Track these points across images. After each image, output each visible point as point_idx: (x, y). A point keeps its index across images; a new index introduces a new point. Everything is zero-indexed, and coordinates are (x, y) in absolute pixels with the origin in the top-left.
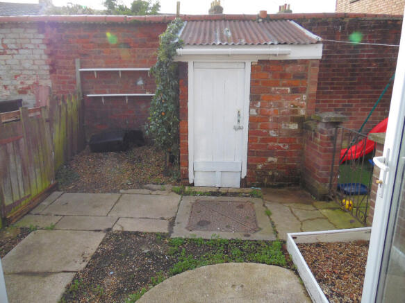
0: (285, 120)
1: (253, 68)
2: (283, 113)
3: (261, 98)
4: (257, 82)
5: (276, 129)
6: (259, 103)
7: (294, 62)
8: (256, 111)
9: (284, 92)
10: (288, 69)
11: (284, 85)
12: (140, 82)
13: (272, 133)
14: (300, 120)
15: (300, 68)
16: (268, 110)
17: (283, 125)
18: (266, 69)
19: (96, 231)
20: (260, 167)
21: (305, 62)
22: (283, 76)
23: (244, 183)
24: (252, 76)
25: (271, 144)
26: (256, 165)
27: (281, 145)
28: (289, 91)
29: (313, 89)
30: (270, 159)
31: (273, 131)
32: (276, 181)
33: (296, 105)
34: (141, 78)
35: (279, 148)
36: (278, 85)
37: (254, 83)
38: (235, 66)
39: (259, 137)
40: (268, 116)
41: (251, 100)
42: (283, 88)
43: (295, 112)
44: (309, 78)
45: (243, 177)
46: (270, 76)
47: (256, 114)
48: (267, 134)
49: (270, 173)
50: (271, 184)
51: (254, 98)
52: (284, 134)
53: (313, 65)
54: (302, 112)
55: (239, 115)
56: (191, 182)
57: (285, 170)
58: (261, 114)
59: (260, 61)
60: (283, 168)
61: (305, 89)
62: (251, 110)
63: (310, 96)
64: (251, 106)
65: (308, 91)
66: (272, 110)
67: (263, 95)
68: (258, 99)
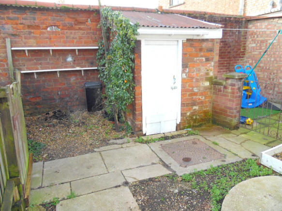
0: (202, 79)
1: (183, 44)
2: (201, 76)
3: (188, 66)
4: (186, 54)
6: (187, 69)
7: (207, 40)
8: (186, 75)
9: (201, 61)
10: (204, 45)
11: (202, 56)
12: (70, 59)
13: (195, 90)
14: (210, 79)
15: (210, 45)
16: (192, 74)
17: (201, 83)
18: (192, 45)
20: (188, 114)
21: (212, 40)
22: (201, 50)
23: (178, 127)
24: (183, 50)
25: (194, 97)
26: (186, 113)
27: (200, 97)
28: (204, 60)
29: (217, 58)
30: (195, 107)
31: (196, 88)
32: (198, 122)
33: (208, 69)
34: (70, 55)
35: (199, 99)
36: (198, 57)
37: (184, 55)
38: (171, 43)
39: (188, 93)
40: (192, 78)
41: (183, 68)
42: (201, 58)
43: (207, 74)
44: (215, 51)
45: (178, 123)
46: (194, 50)
47: (185, 77)
48: (192, 90)
49: (194, 118)
50: (195, 124)
51: (185, 66)
52: (202, 89)
53: (217, 43)
54: (211, 74)
55: (174, 79)
56: (144, 133)
57: (202, 114)
58: (189, 77)
59: (188, 40)
60: (201, 113)
61: (213, 59)
62: (183, 75)
63: (215, 63)
64: (183, 72)
66: (195, 73)
67: (189, 63)
68: (187, 67)
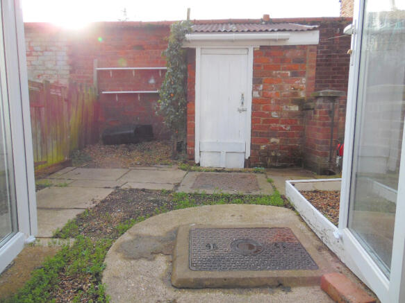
0: (286, 102)
1: (255, 53)
2: (285, 96)
3: (263, 81)
4: (259, 66)
5: (277, 111)
6: (261, 86)
7: (293, 47)
8: (259, 94)
9: (285, 76)
10: (288, 54)
11: (284, 69)
12: (152, 81)
13: (274, 115)
14: (300, 102)
15: (299, 53)
16: (270, 93)
17: (285, 106)
18: (268, 54)
19: (106, 188)
20: (263, 147)
21: (303, 47)
22: (283, 60)
23: (248, 163)
24: (255, 60)
25: (273, 125)
26: (259, 146)
27: (283, 126)
28: (289, 75)
29: (312, 73)
30: (273, 140)
31: (275, 113)
32: (279, 162)
33: (296, 87)
34: (153, 77)
35: (281, 129)
36: (279, 70)
37: (256, 67)
38: (238, 52)
39: (262, 119)
40: (270, 98)
41: (254, 83)
42: (284, 72)
43: (295, 94)
44: (307, 62)
45: (247, 158)
46: (271, 60)
47: (258, 96)
48: (269, 115)
49: (273, 154)
50: (274, 164)
51: (256, 81)
52: (285, 115)
53: (311, 50)
54: (302, 95)
55: (243, 98)
56: (197, 162)
57: (287, 151)
58: (263, 96)
59: (261, 46)
60: (285, 149)
61: (304, 72)
62: (254, 93)
63: (309, 79)
64: (254, 89)
65: (306, 75)
66: (274, 92)
67: (264, 78)
68: (260, 83)
